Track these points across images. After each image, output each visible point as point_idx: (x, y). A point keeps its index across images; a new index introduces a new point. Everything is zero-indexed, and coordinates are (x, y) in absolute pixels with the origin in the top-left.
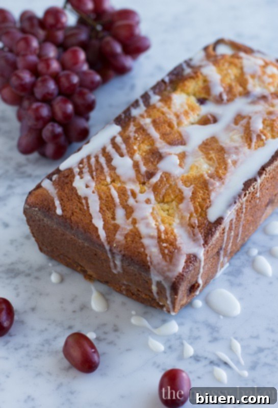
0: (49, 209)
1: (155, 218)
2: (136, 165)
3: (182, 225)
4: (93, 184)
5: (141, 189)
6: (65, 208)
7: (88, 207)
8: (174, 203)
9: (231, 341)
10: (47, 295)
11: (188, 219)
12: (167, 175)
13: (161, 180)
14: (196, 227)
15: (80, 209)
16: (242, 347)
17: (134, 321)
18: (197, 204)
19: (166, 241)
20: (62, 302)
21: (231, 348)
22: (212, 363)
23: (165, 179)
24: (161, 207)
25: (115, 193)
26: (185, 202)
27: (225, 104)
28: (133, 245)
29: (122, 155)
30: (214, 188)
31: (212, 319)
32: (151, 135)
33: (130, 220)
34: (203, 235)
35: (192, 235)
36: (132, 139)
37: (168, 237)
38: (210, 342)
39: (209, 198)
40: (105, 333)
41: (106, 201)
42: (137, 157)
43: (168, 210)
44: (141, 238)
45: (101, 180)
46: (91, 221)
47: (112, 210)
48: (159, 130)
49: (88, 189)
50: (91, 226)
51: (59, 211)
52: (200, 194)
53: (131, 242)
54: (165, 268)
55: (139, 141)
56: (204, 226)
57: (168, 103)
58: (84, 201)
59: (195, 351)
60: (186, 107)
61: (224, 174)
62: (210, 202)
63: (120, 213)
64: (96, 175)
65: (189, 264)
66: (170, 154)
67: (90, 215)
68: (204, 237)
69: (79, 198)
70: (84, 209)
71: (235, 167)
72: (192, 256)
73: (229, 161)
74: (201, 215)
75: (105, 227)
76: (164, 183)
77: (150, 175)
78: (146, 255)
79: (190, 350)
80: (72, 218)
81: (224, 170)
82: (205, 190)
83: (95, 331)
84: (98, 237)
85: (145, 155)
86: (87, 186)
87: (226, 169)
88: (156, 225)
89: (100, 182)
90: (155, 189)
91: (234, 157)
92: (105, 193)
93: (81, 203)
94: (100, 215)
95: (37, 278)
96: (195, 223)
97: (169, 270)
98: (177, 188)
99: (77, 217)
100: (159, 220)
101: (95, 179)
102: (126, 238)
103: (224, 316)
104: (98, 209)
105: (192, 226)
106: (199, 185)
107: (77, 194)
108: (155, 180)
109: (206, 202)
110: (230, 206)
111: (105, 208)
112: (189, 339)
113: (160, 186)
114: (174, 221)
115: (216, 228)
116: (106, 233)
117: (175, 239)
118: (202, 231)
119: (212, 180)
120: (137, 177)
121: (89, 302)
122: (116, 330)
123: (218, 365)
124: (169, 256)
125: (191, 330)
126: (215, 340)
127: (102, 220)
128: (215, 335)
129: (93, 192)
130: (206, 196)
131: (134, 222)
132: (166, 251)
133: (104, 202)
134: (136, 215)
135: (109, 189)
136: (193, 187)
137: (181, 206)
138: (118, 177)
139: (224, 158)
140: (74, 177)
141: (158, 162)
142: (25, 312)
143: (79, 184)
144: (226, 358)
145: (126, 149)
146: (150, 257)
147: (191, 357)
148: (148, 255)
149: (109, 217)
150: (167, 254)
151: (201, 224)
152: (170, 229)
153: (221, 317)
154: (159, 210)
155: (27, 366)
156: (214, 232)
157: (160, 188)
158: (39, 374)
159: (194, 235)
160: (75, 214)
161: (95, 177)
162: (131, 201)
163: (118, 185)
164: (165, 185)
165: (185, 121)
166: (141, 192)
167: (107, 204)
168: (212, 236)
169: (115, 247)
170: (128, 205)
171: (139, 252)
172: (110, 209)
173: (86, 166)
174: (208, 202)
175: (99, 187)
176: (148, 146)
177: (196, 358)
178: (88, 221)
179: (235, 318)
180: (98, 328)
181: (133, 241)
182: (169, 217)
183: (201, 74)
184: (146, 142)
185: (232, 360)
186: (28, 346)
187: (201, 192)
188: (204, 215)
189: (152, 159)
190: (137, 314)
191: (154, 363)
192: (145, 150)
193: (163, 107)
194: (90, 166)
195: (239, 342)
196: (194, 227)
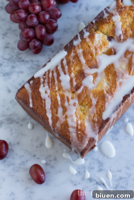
0: (27, 103)
1: (76, 116)
2: (71, 81)
3: (89, 121)
4: (49, 91)
5: (72, 96)
6: (34, 104)
7: (45, 106)
8: (87, 107)
9: (108, 171)
10: (25, 135)
11: (92, 117)
12: (86, 88)
13: (82, 92)
14: (96, 123)
15: (41, 106)
16: (113, 176)
17: (64, 155)
18: (98, 109)
19: (80, 130)
20: (32, 141)
21: (107, 176)
22: (97, 183)
23: (84, 91)
24: (80, 108)
25: (59, 98)
26: (92, 107)
27: (122, 42)
28: (64, 131)
29: (65, 74)
30: (108, 100)
31: (101, 158)
32: (81, 61)
33: (65, 116)
34: (99, 127)
35: (93, 127)
36: (72, 62)
37: (82, 128)
38: (98, 171)
39: (104, 106)
40: (50, 161)
41: (54, 102)
42: (73, 75)
43: (84, 110)
44: (68, 127)
45: (53, 89)
46: (46, 114)
47: (57, 108)
48: (86, 58)
49: (46, 94)
50: (45, 117)
51: (31, 106)
52: (100, 103)
53: (63, 129)
54: (78, 145)
55: (75, 64)
56: (100, 122)
57: (93, 39)
58: (43, 102)
59: (90, 176)
60: (101, 43)
61: (114, 91)
62: (105, 108)
63: (60, 110)
64: (51, 85)
65: (90, 142)
66: (89, 74)
67: (46, 110)
68: (99, 128)
69: (41, 99)
70: (43, 106)
71: (120, 86)
72: (92, 139)
73: (118, 83)
74: (99, 115)
75: (52, 118)
76: (84, 93)
77: (78, 88)
78: (70, 137)
79: (88, 175)
80: (37, 110)
81: (114, 88)
82: (103, 101)
83: (45, 159)
84: (48, 123)
85: (77, 74)
86: (46, 92)
87: (115, 87)
88: (77, 120)
89: (52, 90)
90: (79, 97)
91: (121, 80)
92: (54, 98)
93: (42, 102)
94: (50, 111)
95: (21, 125)
96: (95, 120)
97: (80, 146)
98: (89, 98)
99: (39, 110)
100: (78, 117)
101: (50, 88)
102: (61, 126)
103: (107, 157)
104: (50, 107)
105: (94, 122)
106: (100, 98)
107: (40, 97)
108: (79, 91)
109: (103, 108)
110: (114, 112)
111: (53, 107)
112: (89, 168)
113: (81, 95)
114: (85, 118)
115: (105, 123)
116: (52, 121)
117: (85, 129)
118: (99, 125)
119: (108, 95)
120: (71, 89)
121: (45, 142)
122: (55, 160)
123: (100, 185)
124: (81, 138)
125: (90, 164)
126: (100, 170)
127: (51, 114)
128: (101, 167)
129: (49, 97)
130: (103, 105)
131: (66, 117)
132: (80, 136)
133: (53, 103)
134: (68, 113)
135: (56, 95)
136: (98, 99)
137: (90, 110)
138: (62, 87)
139: (115, 81)
140: (40, 84)
141: (82, 80)
142: (14, 144)
143: (42, 90)
144: (104, 181)
145: (68, 69)
146: (72, 138)
147: (88, 179)
148: (71, 137)
149: (54, 112)
150: (80, 138)
151: (99, 121)
152: (83, 123)
153: (105, 158)
154: (79, 110)
155: (13, 175)
156: (104, 126)
157: (82, 96)
158: (18, 181)
159: (94, 127)
160: (38, 108)
161: (50, 87)
162: (66, 104)
163: (61, 92)
164: (84, 94)
165: (100, 52)
166: (72, 98)
167: (54, 105)
168: (103, 128)
169: (56, 130)
170: (64, 106)
171: (67, 135)
172: (56, 107)
173: (47, 78)
174: (104, 108)
175: (52, 93)
176: (79, 67)
177: (90, 180)
178: (44, 114)
179: (112, 158)
180: (47, 157)
181: (64, 128)
182: (83, 115)
183: (112, 21)
184: (78, 65)
185: (107, 182)
186: (14, 164)
187: (101, 102)
188: (101, 115)
189: (80, 78)
190: (66, 152)
191: (71, 180)
192: (77, 70)
193: (89, 42)
194: (49, 78)
195: (112, 173)
196: (95, 122)
